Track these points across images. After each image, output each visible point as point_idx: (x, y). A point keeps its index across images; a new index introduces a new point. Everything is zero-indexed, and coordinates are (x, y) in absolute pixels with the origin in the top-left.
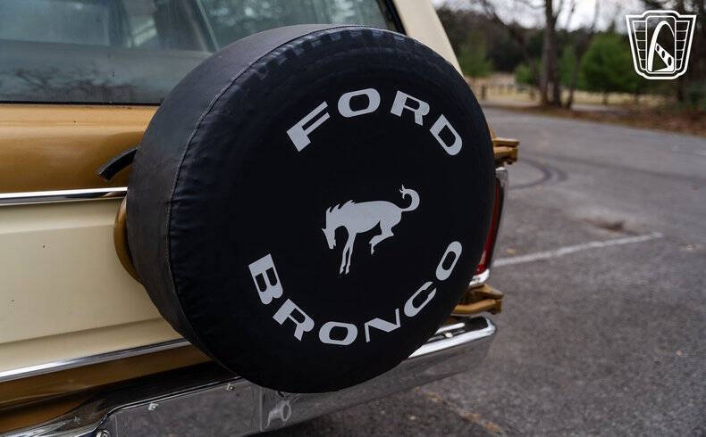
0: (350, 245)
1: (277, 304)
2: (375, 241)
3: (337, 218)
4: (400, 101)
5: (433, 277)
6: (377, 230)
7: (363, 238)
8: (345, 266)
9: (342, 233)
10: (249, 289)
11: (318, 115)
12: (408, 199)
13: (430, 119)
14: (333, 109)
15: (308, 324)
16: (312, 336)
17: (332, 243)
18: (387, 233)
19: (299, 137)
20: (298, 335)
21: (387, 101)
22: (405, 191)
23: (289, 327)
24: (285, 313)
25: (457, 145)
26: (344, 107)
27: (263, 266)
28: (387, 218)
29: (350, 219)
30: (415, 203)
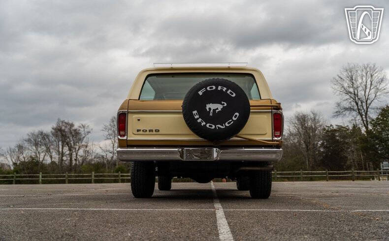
0: (212, 111)
1: (198, 119)
2: (217, 111)
3: (208, 106)
4: (220, 88)
5: (232, 119)
6: (217, 109)
7: (214, 110)
8: (211, 114)
9: (210, 109)
10: (192, 116)
11: (204, 90)
12: (224, 104)
13: (227, 91)
14: (206, 89)
15: (204, 123)
16: (205, 125)
17: (208, 110)
18: (220, 110)
19: (200, 93)
20: (202, 124)
21: (217, 88)
22: (223, 103)
23: (200, 123)
24: (199, 120)
25: (234, 95)
26: (208, 88)
27: (195, 112)
28: (219, 107)
29: (211, 107)
30: (226, 105)
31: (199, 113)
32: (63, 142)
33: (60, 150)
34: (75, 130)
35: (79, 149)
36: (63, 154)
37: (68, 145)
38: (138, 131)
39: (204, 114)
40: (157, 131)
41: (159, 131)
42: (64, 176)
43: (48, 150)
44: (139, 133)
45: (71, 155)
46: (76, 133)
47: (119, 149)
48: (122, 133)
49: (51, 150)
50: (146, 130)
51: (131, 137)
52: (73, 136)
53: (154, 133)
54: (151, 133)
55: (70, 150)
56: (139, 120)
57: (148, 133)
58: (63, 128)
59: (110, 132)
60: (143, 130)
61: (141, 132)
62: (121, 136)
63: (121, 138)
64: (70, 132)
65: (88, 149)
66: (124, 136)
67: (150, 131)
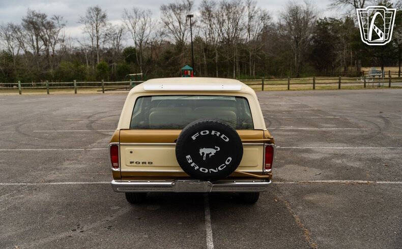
0: (205, 155)
1: (191, 163)
2: (210, 155)
3: (201, 151)
4: (213, 132)
5: (225, 163)
6: (211, 153)
7: (208, 155)
8: (204, 159)
9: (203, 153)
10: (186, 160)
11: (197, 134)
12: (217, 149)
13: (220, 135)
14: (200, 134)
15: (197, 167)
16: (198, 170)
17: (201, 155)
18: (213, 154)
19: (194, 138)
20: (196, 169)
21: (210, 132)
22: (216, 147)
23: (194, 167)
24: (193, 165)
25: (228, 140)
26: (202, 133)
27: (188, 157)
28: (213, 151)
29: (205, 151)
30: (219, 149)
31: (192, 157)
32: (37, 35)
33: (35, 43)
34: (48, 23)
35: (55, 44)
36: (38, 49)
37: (43, 40)
38: (131, 163)
39: (197, 159)
40: (150, 163)
41: (152, 163)
43: (21, 45)
44: (132, 164)
45: (47, 50)
46: (50, 26)
47: (114, 182)
48: (115, 164)
49: (26, 45)
50: (139, 163)
51: (125, 168)
52: (46, 29)
53: (147, 165)
54: (144, 165)
55: (45, 44)
56: (131, 152)
57: (141, 164)
58: (35, 20)
60: (136, 163)
61: (135, 164)
62: (114, 167)
63: (114, 169)
64: (44, 26)
65: (65, 43)
66: (117, 167)
67: (143, 163)
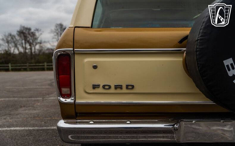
32: (25, 40)
33: (24, 45)
34: (32, 33)
35: (36, 45)
36: (26, 48)
37: (29, 43)
38: (95, 87)
40: (130, 87)
41: (133, 87)
42: (26, 66)
43: (16, 46)
44: (97, 90)
45: (31, 49)
46: (33, 35)
47: (62, 124)
48: (65, 90)
49: (18, 46)
50: (110, 87)
51: (83, 99)
52: (31, 36)
53: (124, 90)
54: (119, 91)
55: (30, 45)
56: (95, 67)
57: (112, 90)
58: (24, 31)
59: (55, 34)
60: (104, 87)
61: (100, 90)
62: (63, 96)
63: (63, 100)
64: (29, 34)
65: (42, 45)
66: (68, 96)
67: (116, 87)
